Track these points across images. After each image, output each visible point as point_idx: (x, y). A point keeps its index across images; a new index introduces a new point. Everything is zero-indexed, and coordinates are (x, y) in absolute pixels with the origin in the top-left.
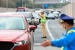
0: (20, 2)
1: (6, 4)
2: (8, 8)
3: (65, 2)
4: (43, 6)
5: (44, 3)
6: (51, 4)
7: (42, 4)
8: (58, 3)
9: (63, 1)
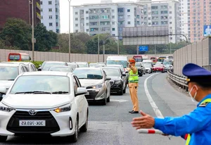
0: (93, 41)
1: (68, 47)
2: (72, 52)
3: (179, 41)
4: (138, 50)
5: (140, 43)
6: (153, 46)
7: (136, 46)
8: (167, 43)
9: (176, 40)
